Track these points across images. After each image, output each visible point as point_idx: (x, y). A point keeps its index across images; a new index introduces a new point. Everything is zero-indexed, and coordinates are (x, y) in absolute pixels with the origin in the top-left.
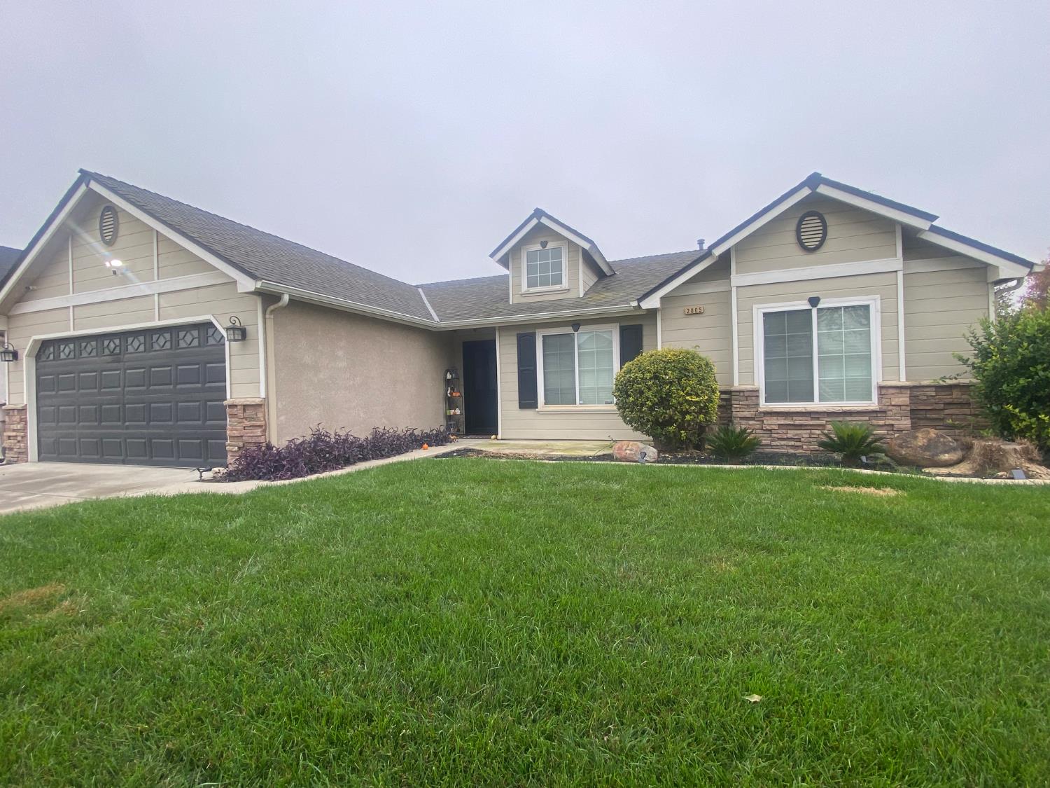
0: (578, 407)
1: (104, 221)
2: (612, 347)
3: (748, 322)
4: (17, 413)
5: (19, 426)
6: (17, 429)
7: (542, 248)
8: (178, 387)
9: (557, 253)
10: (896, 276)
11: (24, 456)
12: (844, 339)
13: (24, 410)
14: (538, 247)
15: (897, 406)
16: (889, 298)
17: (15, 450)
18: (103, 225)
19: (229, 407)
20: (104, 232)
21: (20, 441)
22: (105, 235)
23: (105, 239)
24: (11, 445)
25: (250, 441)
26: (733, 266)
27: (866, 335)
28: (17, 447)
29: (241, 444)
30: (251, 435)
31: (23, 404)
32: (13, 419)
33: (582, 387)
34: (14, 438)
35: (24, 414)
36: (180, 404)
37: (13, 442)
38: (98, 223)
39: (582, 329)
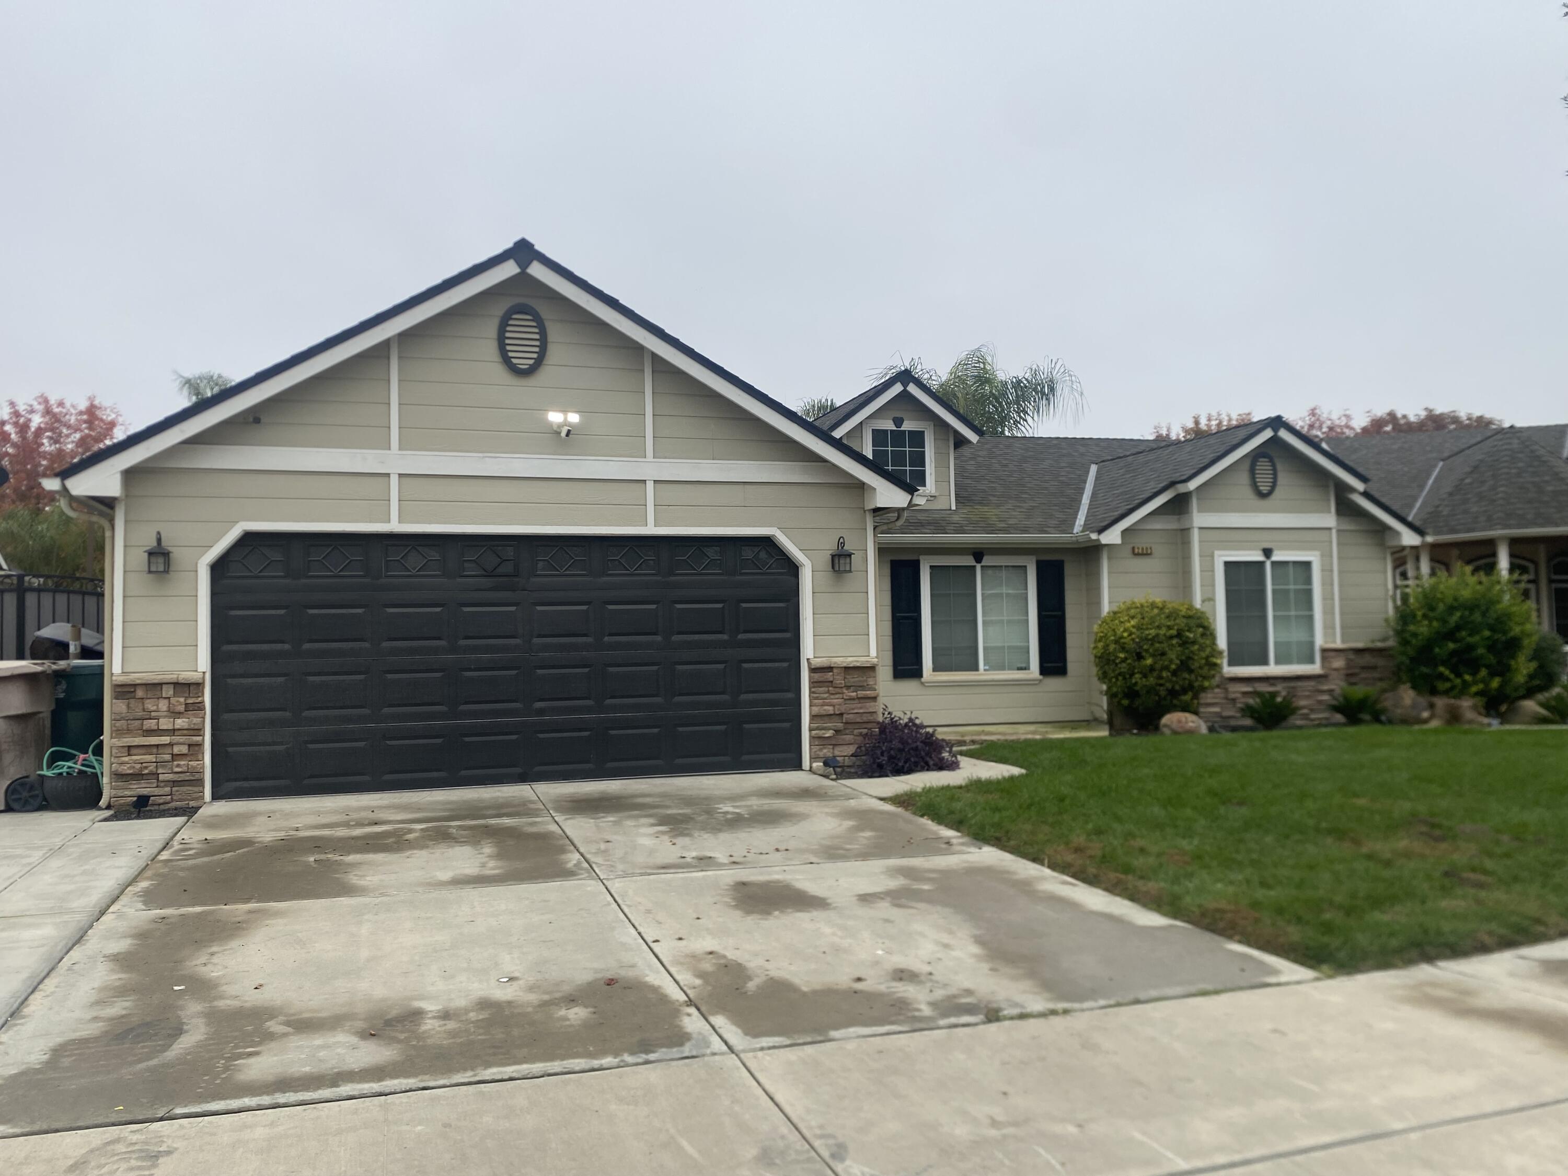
0: (983, 673)
1: (509, 328)
2: (1026, 589)
3: (1209, 570)
4: (171, 692)
5: (180, 723)
6: (171, 727)
7: (895, 429)
8: (675, 638)
9: (917, 438)
10: (1331, 534)
11: (196, 789)
12: (1292, 595)
13: (199, 685)
14: (889, 425)
15: (1336, 670)
16: (1326, 556)
17: (161, 777)
18: (508, 335)
19: (813, 670)
20: (508, 348)
21: (182, 756)
22: (511, 354)
23: (511, 362)
24: (146, 768)
25: (858, 720)
26: (1194, 502)
27: (1309, 593)
28: (172, 769)
29: (840, 726)
30: (861, 711)
31: (196, 671)
32: (150, 705)
33: (986, 645)
34: (155, 750)
35: (200, 694)
36: (679, 667)
37: (154, 760)
38: (491, 330)
39: (987, 561)
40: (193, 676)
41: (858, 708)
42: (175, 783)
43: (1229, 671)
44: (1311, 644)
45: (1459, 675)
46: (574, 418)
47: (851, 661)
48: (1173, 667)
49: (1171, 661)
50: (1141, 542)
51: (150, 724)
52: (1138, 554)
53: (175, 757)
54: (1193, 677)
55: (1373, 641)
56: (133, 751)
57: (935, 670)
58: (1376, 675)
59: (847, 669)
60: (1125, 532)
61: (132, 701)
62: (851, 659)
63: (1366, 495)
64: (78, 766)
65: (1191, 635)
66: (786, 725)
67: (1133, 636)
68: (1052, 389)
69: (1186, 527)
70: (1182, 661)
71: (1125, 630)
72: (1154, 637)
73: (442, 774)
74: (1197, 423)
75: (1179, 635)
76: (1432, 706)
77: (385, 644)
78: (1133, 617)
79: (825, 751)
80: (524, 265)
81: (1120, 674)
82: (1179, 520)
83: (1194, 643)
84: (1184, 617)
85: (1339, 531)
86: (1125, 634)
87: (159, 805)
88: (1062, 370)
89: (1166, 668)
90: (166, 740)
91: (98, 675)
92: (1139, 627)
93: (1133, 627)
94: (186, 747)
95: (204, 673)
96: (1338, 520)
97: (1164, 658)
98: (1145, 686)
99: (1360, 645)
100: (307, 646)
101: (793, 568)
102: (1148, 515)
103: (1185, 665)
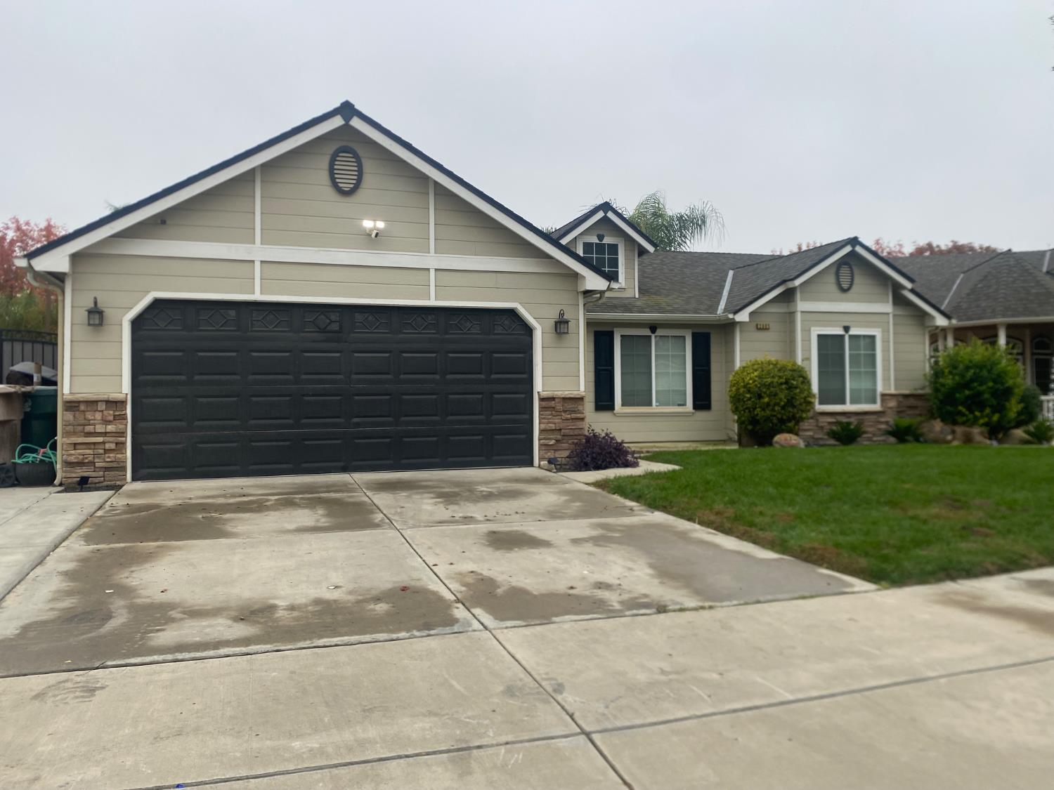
0: (655, 408)
1: (336, 163)
2: (685, 351)
3: (807, 340)
4: (104, 407)
5: (110, 428)
6: (103, 431)
7: (598, 242)
8: (449, 377)
9: (613, 249)
10: (889, 317)
11: (121, 473)
12: (862, 359)
13: (123, 403)
14: (595, 240)
15: (891, 408)
16: (885, 332)
17: (97, 465)
18: (336, 167)
19: (542, 399)
20: (336, 176)
21: (111, 451)
22: (338, 180)
23: (338, 186)
24: (86, 458)
25: (571, 434)
26: (798, 295)
27: (873, 357)
28: (104, 459)
29: (559, 437)
30: (573, 427)
31: (121, 393)
32: (89, 416)
33: (658, 389)
34: (92, 447)
35: (124, 409)
36: (451, 396)
37: (92, 453)
38: (324, 162)
39: (659, 332)
40: (120, 397)
41: (571, 425)
42: (107, 469)
43: (819, 408)
44: (874, 391)
45: (972, 412)
46: (381, 225)
47: (567, 394)
48: (782, 403)
49: (781, 400)
50: (763, 321)
51: (89, 429)
52: (760, 329)
53: (106, 451)
54: (795, 410)
55: (915, 389)
56: (78, 447)
57: (623, 405)
58: (917, 412)
59: (565, 399)
60: (751, 314)
61: (77, 413)
62: (567, 392)
63: (912, 291)
64: (40, 457)
65: (795, 383)
66: (523, 436)
67: (756, 383)
68: (704, 222)
69: (792, 311)
70: (788, 400)
71: (751, 379)
72: (770, 384)
73: (290, 466)
74: (800, 248)
75: (786, 383)
76: (953, 432)
77: (251, 377)
78: (756, 370)
79: (549, 454)
80: (347, 119)
81: (747, 408)
82: (788, 306)
83: (796, 388)
84: (790, 370)
85: (894, 316)
86: (751, 382)
87: (96, 483)
88: (711, 209)
89: (777, 404)
90: (100, 439)
91: (54, 396)
92: (759, 377)
93: (756, 376)
94: (114, 445)
95: (127, 394)
96: (894, 308)
97: (776, 397)
98: (763, 416)
99: (907, 392)
100: (197, 377)
101: (529, 331)
102: (767, 302)
103: (790, 402)
